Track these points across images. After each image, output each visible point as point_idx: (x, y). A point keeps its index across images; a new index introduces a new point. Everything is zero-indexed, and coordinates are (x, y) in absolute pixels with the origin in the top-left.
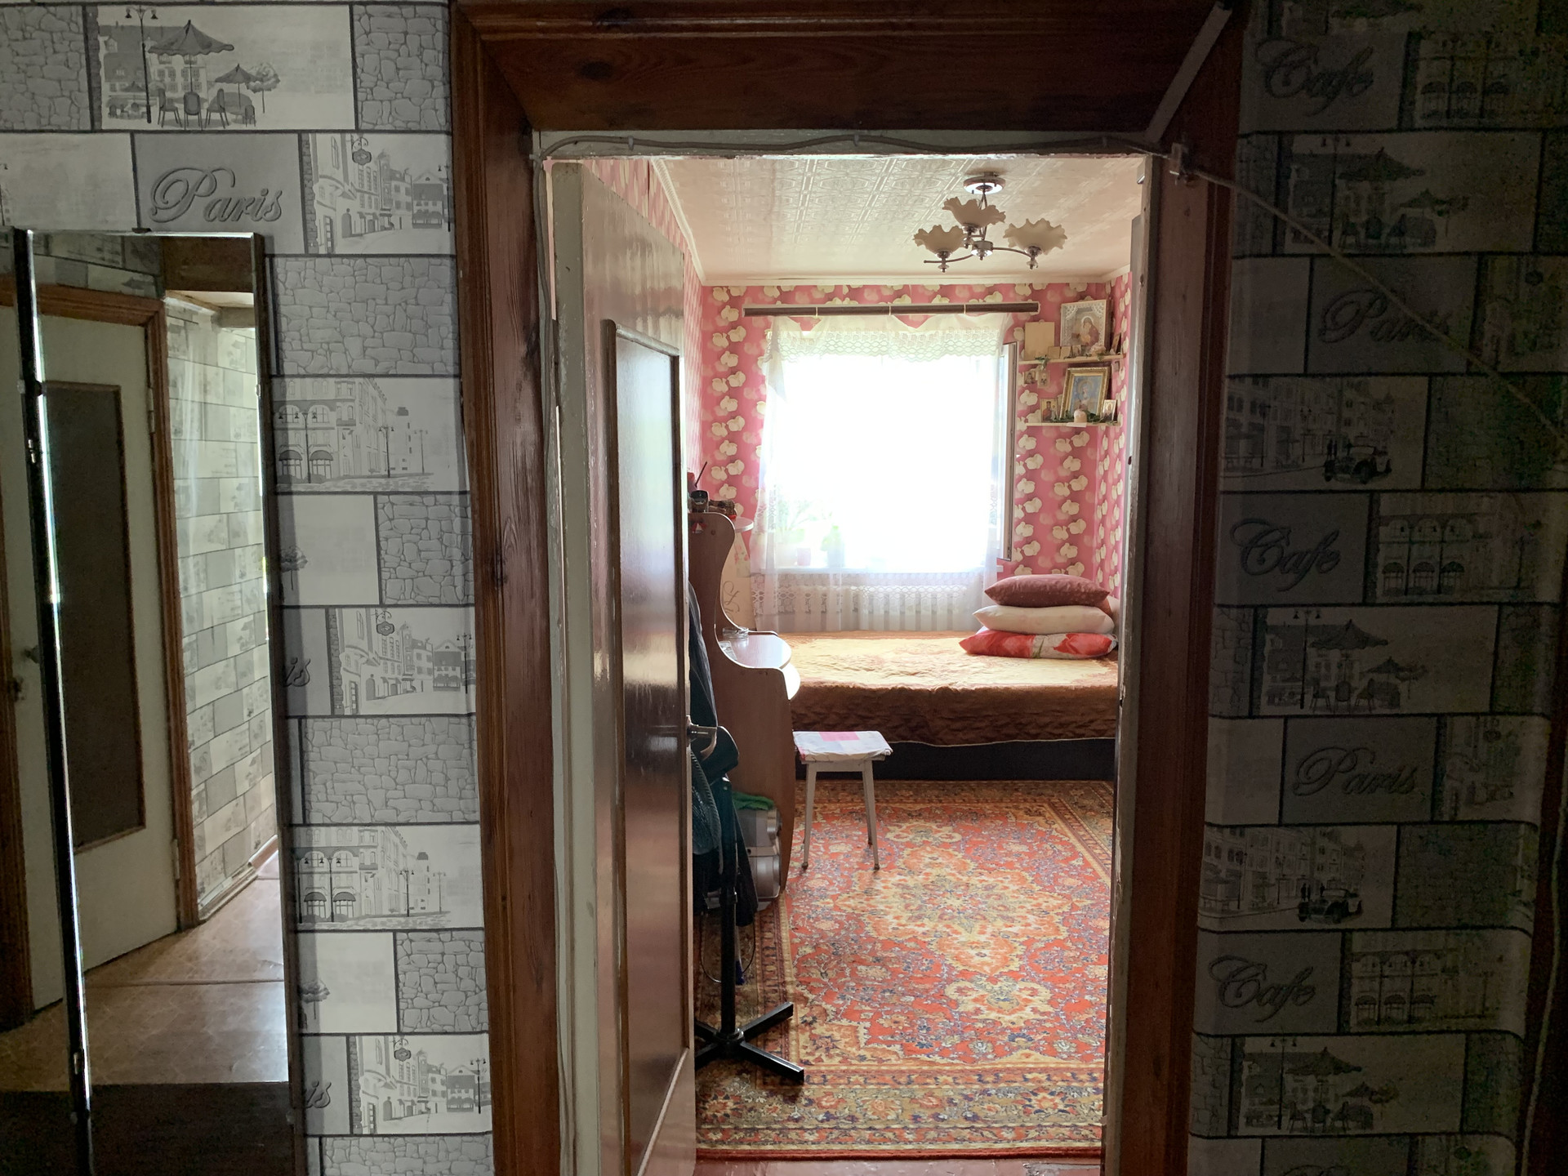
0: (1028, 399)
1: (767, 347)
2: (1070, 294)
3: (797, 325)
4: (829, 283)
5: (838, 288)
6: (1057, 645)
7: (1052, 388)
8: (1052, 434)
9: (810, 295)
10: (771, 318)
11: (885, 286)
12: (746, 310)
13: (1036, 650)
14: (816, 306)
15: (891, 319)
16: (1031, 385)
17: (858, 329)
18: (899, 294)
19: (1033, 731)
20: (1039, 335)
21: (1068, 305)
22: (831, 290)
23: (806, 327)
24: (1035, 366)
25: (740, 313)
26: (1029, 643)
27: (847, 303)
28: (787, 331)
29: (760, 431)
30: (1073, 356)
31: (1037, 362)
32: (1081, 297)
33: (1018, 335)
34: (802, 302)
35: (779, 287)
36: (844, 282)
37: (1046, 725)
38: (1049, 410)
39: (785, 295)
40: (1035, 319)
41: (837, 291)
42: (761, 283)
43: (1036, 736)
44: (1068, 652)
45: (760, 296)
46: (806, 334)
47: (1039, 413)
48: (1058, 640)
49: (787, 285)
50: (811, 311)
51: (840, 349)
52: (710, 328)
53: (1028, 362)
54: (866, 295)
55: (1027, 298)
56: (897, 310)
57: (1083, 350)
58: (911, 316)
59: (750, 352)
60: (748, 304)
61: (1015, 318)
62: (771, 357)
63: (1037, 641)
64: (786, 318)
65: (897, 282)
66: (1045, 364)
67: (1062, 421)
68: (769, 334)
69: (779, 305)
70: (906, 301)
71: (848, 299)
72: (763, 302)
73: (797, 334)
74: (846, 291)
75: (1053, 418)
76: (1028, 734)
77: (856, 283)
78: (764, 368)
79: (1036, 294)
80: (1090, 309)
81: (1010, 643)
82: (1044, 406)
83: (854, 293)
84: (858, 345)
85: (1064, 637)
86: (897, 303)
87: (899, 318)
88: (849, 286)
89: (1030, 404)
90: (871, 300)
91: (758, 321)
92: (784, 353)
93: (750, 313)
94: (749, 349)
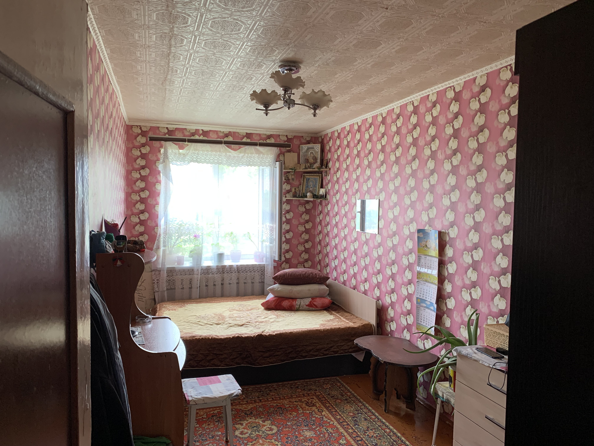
0: (286, 187)
1: (161, 157)
2: (304, 141)
3: (177, 146)
4: (193, 128)
5: (197, 130)
6: (307, 304)
7: (296, 183)
8: (297, 203)
9: (183, 133)
10: (163, 142)
11: (220, 131)
12: (150, 137)
13: (297, 307)
14: (187, 138)
15: (223, 147)
16: (288, 181)
17: (207, 151)
18: (227, 135)
19: (304, 354)
20: (291, 158)
21: (303, 146)
22: (194, 131)
23: (181, 148)
24: (289, 172)
25: (147, 139)
26: (294, 303)
27: (201, 138)
28: (171, 149)
29: (158, 198)
30: (306, 168)
31: (290, 170)
32: (308, 142)
33: (281, 158)
34: (179, 136)
35: (167, 128)
36: (200, 128)
37: (310, 351)
38: (295, 192)
39: (170, 132)
40: (289, 151)
41: (196, 132)
42: (158, 125)
43: (305, 357)
44: (312, 308)
45: (157, 131)
46: (181, 151)
47: (291, 194)
48: (308, 301)
49: (171, 127)
50: (184, 140)
51: (199, 160)
52: (131, 146)
53: (286, 170)
54: (211, 135)
55: (285, 142)
56: (226, 143)
57: (310, 166)
58: (233, 146)
59: (152, 159)
60: (151, 135)
61: (280, 150)
62: (164, 161)
63: (298, 302)
64: (171, 143)
65: (226, 130)
66: (294, 172)
67: (302, 197)
68: (162, 151)
69: (167, 136)
70: (230, 139)
71: (202, 136)
72: (159, 134)
73: (177, 151)
74: (201, 132)
75: (297, 196)
76: (301, 356)
77: (206, 129)
78: (160, 167)
79: (289, 140)
80: (313, 148)
81: (285, 303)
82: (293, 190)
83: (205, 133)
84: (207, 158)
85: (310, 299)
86: (226, 139)
87: (227, 147)
88: (202, 130)
89: (287, 189)
90: (213, 137)
91: (156, 144)
92: (170, 160)
93: (152, 139)
94: (152, 157)
